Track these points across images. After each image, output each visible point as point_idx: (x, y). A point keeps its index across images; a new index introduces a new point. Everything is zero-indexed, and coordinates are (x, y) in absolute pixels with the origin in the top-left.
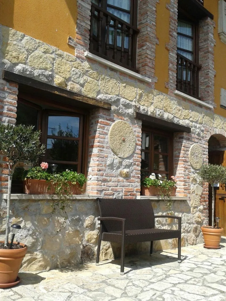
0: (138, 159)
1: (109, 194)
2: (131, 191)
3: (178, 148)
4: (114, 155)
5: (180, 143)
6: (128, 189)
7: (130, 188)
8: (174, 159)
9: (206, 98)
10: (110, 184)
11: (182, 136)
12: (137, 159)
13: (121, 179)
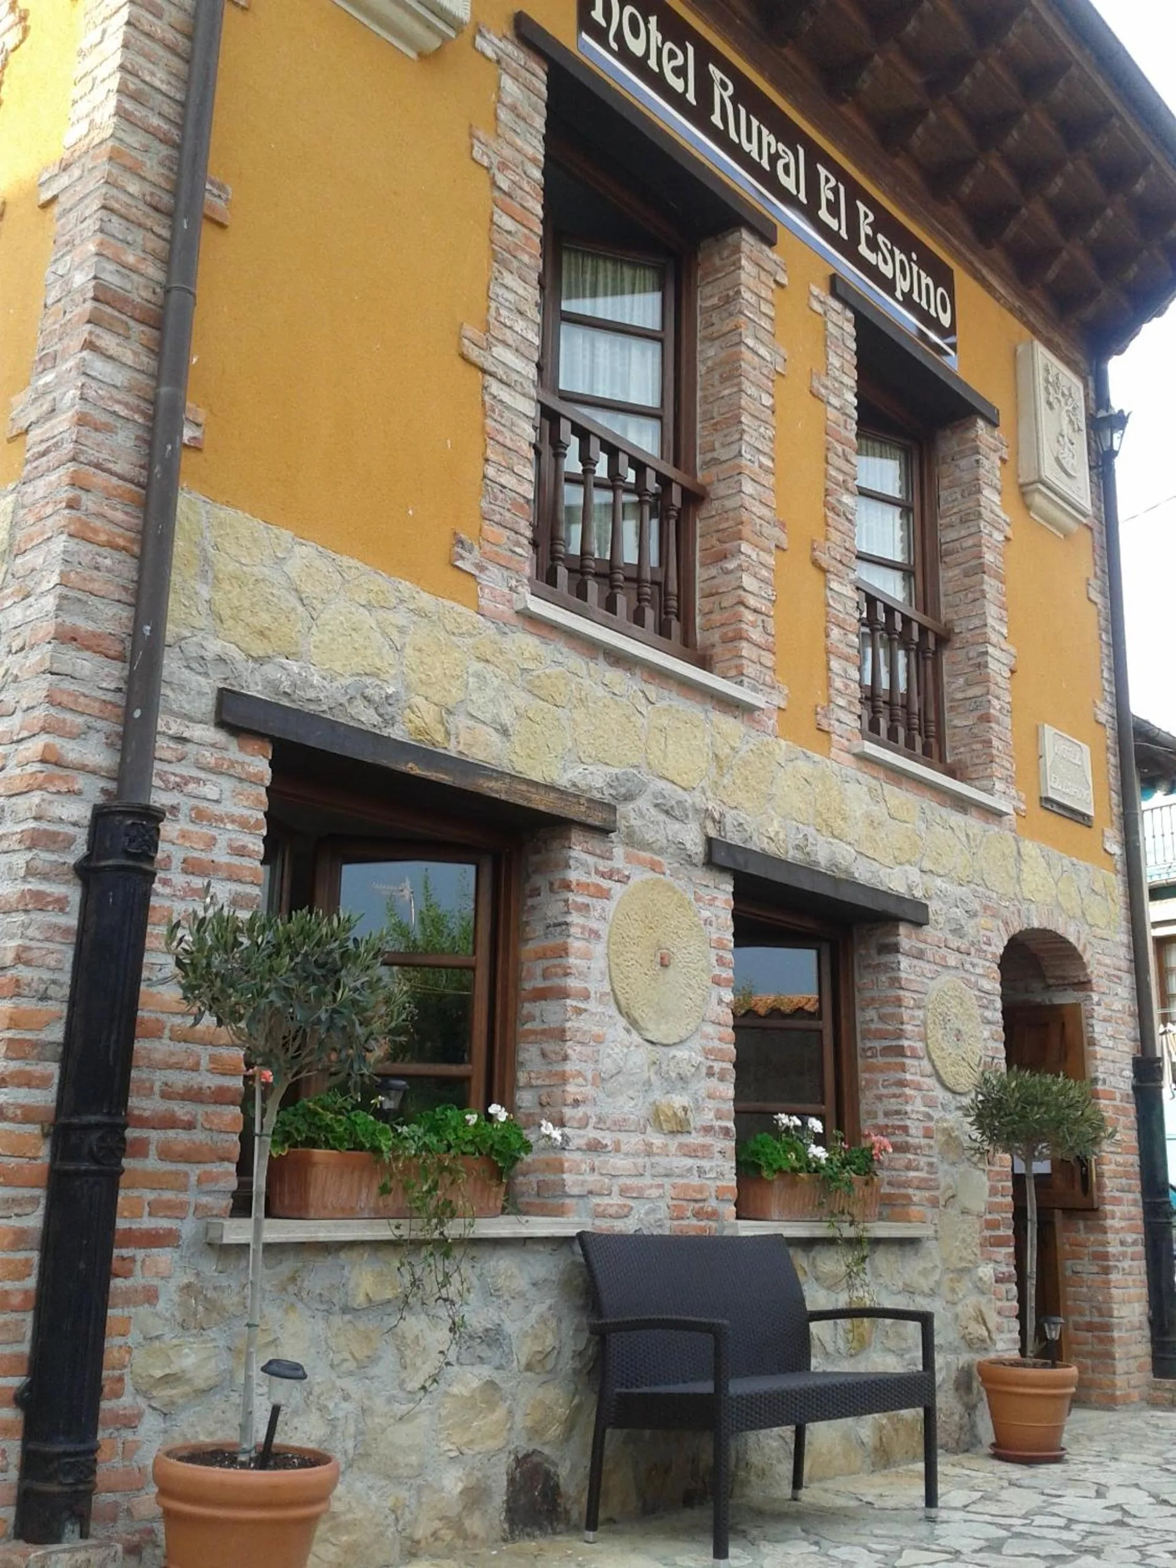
0: (725, 1046)
1: (612, 1211)
2: (699, 1197)
3: (875, 993)
4: (628, 1031)
5: (886, 972)
6: (687, 1187)
7: (695, 1181)
8: (859, 1045)
9: (980, 768)
10: (618, 1163)
11: (892, 940)
12: (720, 1050)
13: (657, 1140)
